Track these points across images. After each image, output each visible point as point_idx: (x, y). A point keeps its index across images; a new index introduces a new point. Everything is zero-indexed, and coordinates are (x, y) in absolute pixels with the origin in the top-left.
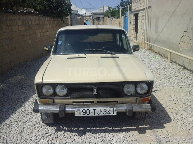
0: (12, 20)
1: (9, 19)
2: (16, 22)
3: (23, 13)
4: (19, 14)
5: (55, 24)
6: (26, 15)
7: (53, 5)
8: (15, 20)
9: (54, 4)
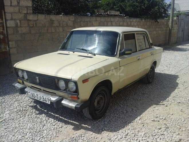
0: (87, 21)
1: (83, 20)
2: (92, 23)
3: (101, 16)
4: (96, 16)
5: (147, 25)
6: (105, 17)
7: (144, 6)
8: (90, 22)
9: (146, 5)
